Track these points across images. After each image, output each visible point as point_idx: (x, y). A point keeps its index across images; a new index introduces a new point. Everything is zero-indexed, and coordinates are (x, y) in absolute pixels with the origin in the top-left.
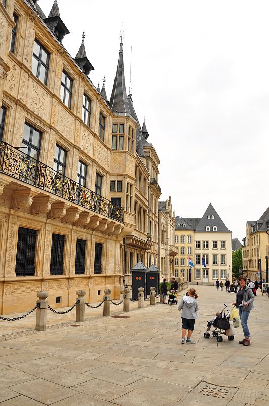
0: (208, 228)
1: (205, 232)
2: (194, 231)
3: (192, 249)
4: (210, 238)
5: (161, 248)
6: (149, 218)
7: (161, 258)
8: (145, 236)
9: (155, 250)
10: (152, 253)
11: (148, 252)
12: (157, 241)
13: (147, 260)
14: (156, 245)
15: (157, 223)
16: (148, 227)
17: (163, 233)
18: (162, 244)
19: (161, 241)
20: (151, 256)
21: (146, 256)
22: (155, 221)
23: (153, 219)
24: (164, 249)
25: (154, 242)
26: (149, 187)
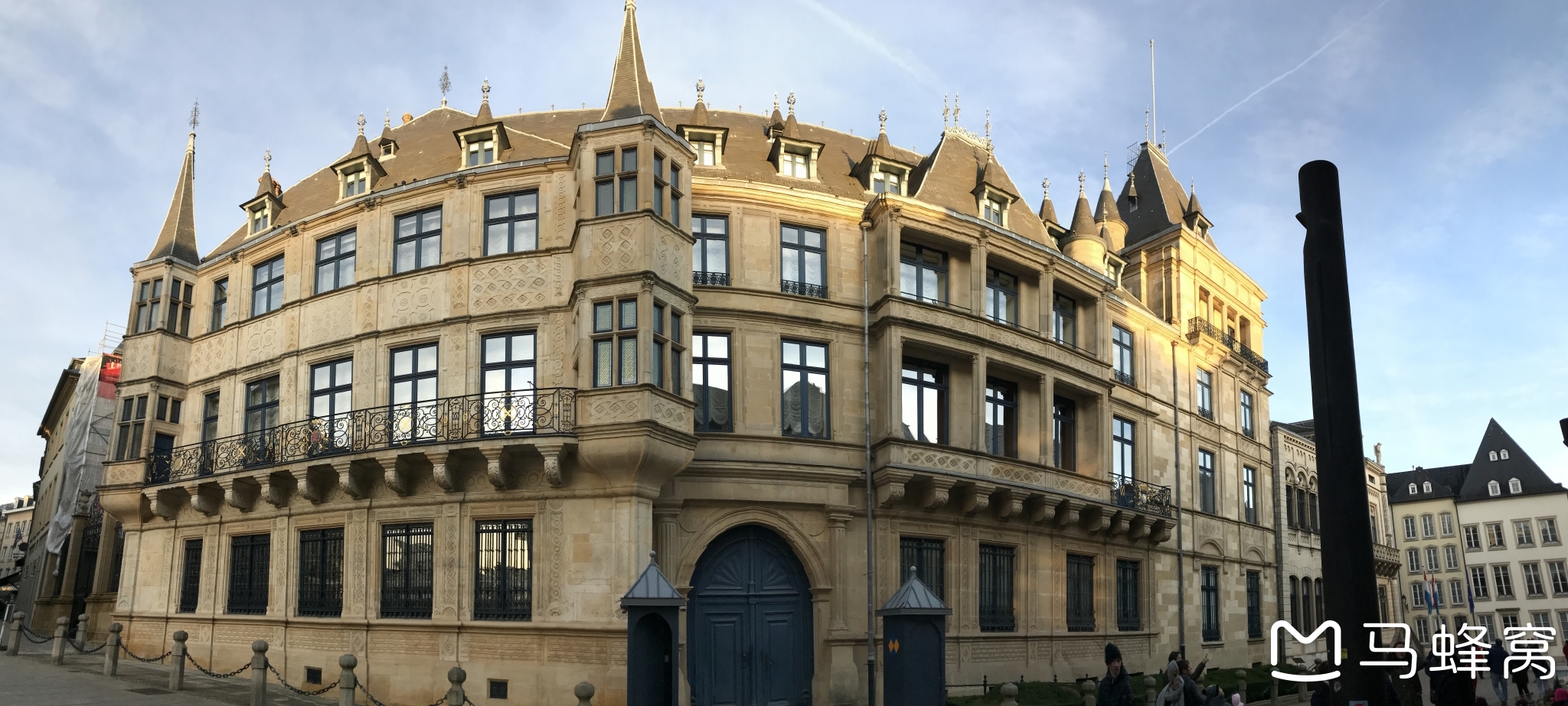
0: (1495, 487)
2: (1456, 499)
3: (1459, 551)
5: (1284, 546)
6: (1181, 437)
7: (1293, 579)
8: (1089, 485)
9: (1256, 551)
10: (1223, 561)
11: (1179, 555)
12: (1268, 523)
13: (1175, 583)
14: (1258, 533)
15: (1260, 462)
16: (1177, 466)
17: (1307, 498)
18: (1300, 533)
19: (1284, 521)
20: (1221, 571)
21: (1168, 569)
22: (1237, 453)
23: (1220, 445)
24: (1311, 549)
25: (1239, 523)
26: (1174, 344)
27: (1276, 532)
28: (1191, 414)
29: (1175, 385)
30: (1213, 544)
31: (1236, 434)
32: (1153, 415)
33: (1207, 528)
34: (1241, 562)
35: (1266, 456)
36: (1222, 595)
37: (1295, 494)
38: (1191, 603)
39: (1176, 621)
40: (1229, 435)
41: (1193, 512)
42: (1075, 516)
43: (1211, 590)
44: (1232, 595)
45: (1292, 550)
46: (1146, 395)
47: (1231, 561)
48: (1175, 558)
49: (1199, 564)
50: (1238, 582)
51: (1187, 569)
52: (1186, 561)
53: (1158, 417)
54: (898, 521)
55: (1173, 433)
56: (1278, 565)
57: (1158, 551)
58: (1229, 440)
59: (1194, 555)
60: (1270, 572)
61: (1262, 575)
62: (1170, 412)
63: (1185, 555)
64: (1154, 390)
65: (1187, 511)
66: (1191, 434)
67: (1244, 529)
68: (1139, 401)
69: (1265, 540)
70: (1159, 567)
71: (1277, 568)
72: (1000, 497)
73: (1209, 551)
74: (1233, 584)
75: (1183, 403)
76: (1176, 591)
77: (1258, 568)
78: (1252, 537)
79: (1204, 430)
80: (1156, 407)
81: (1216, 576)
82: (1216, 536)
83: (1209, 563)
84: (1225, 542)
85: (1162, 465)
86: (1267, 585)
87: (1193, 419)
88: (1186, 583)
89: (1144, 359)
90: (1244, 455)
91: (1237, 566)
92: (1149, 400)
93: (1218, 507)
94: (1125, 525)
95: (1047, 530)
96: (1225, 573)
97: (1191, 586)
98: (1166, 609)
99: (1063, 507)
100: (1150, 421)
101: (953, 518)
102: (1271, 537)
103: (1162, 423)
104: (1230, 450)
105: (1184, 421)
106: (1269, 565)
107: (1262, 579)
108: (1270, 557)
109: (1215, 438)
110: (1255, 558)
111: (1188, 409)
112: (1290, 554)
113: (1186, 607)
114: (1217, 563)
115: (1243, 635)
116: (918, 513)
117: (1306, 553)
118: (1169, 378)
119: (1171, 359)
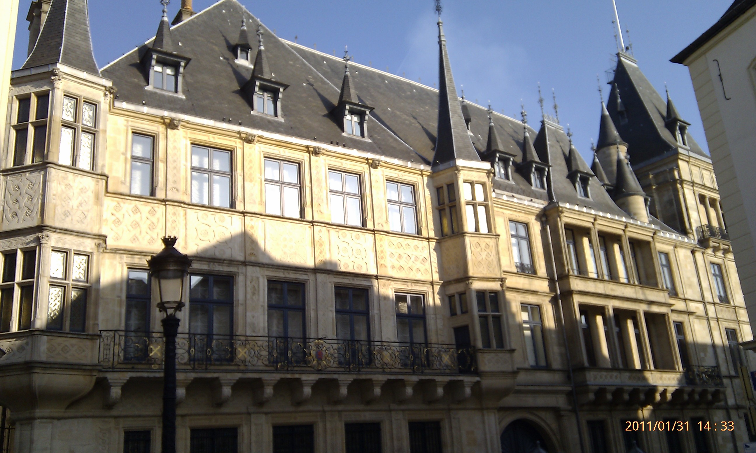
6: (712, 323)
8: (673, 376)
11: (728, 410)
23: (739, 323)
26: (693, 252)
28: (714, 303)
29: (700, 284)
32: (692, 312)
41: (730, 377)
42: (670, 397)
46: (685, 299)
48: (726, 412)
49: (741, 414)
52: (732, 412)
53: (697, 314)
55: (705, 322)
57: (715, 409)
59: (739, 409)
62: (701, 306)
63: (732, 408)
64: (688, 293)
65: (726, 377)
66: (718, 319)
68: (683, 305)
70: (716, 419)
75: (708, 297)
79: (726, 314)
80: (693, 306)
85: (705, 347)
87: (716, 307)
89: (678, 272)
92: (688, 302)
94: (697, 397)
99: (664, 393)
100: (691, 317)
103: (698, 317)
105: (711, 310)
109: (733, 317)
111: (711, 300)
118: (695, 280)
119: (693, 265)
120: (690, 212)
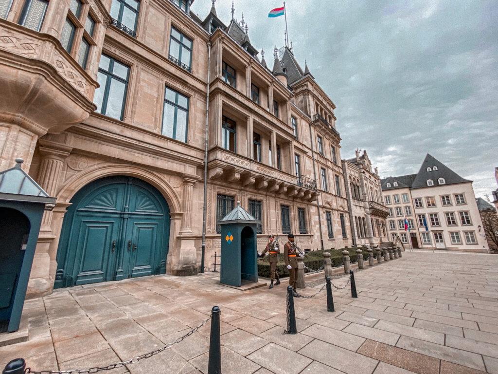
0: (430, 182)
1: (426, 187)
2: (410, 188)
3: (412, 208)
4: (436, 193)
5: (352, 205)
6: (315, 163)
7: (356, 217)
8: (290, 177)
9: (341, 206)
10: (332, 209)
11: (318, 207)
12: (344, 196)
13: (317, 217)
14: (342, 200)
15: (340, 174)
16: (315, 173)
17: (356, 188)
18: (356, 200)
19: (351, 196)
20: (331, 213)
21: (314, 211)
22: (333, 170)
23: (327, 167)
24: (360, 206)
25: (336, 196)
26: (310, 125)
27: (348, 200)
28: (317, 153)
29: (311, 142)
30: (328, 203)
31: (332, 162)
32: (305, 153)
33: (326, 197)
34: (338, 210)
35: (341, 171)
36: (333, 222)
37: (353, 186)
38: (323, 224)
39: (319, 231)
40: (329, 163)
41: (321, 191)
42: (285, 189)
43: (329, 220)
44: (336, 222)
45: (354, 207)
46: (303, 145)
47: (335, 210)
48: (317, 208)
49: (325, 211)
50: (337, 218)
51: (321, 212)
52: (320, 209)
53: (308, 154)
54: (217, 186)
55: (312, 161)
56: (349, 212)
57: (311, 205)
58: (329, 164)
59: (323, 207)
60: (347, 214)
61: (344, 215)
62: (311, 152)
63: (320, 207)
64: (305, 143)
65: (319, 190)
66: (318, 161)
67: (338, 198)
68: (301, 147)
69: (344, 202)
70: (311, 211)
71: (349, 213)
72: (260, 179)
73: (327, 206)
74: (336, 218)
75: (314, 149)
76: (318, 220)
77: (343, 213)
78: (341, 202)
79: (322, 161)
80: (306, 150)
81: (330, 215)
82: (329, 200)
83: (328, 210)
84: (332, 202)
85: (310, 172)
86: (346, 219)
87: (318, 156)
88: (321, 217)
89: (301, 131)
90: (335, 171)
91: (336, 212)
92: (304, 147)
93: (328, 190)
94: (303, 194)
95: (274, 195)
96: (333, 214)
97: (323, 218)
98: (315, 226)
99: (282, 185)
100: (305, 155)
101: (239, 187)
102: (346, 202)
103: (309, 156)
104: (330, 168)
105: (315, 156)
106: (346, 212)
107: (345, 217)
108: (346, 209)
109: (325, 163)
110: (342, 209)
111: (316, 151)
112: (353, 207)
113: (322, 226)
114: (330, 210)
115: (341, 237)
116: (225, 184)
117: (358, 208)
118: (309, 139)
119: (309, 131)
120: (311, 107)
